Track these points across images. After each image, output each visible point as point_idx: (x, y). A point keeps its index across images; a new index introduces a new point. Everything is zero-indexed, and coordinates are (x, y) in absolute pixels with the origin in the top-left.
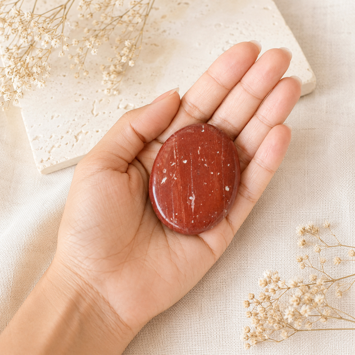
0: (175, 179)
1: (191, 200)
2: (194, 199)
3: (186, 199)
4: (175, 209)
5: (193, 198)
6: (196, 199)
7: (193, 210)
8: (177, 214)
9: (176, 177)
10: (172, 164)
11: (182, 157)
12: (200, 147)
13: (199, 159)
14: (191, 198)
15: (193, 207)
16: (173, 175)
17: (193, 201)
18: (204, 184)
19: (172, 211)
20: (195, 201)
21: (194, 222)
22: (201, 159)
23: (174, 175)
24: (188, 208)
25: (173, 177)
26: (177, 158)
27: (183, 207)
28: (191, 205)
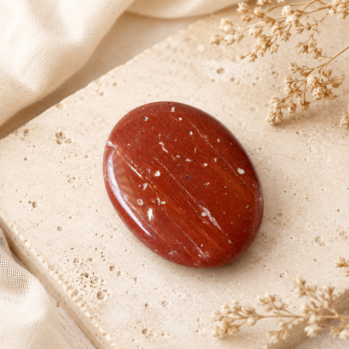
0: (164, 203)
1: (207, 218)
2: (209, 213)
3: (199, 220)
4: (195, 240)
5: (206, 213)
6: (211, 211)
7: (219, 227)
8: (202, 245)
9: (162, 200)
10: (142, 187)
11: (149, 170)
12: (161, 143)
13: (174, 159)
14: (203, 214)
15: (216, 224)
16: (157, 201)
17: (209, 216)
18: (206, 186)
19: (193, 245)
20: (212, 215)
21: (231, 241)
22: (175, 156)
23: (158, 199)
24: (210, 229)
25: (159, 202)
26: (143, 175)
27: (203, 232)
28: (211, 223)
